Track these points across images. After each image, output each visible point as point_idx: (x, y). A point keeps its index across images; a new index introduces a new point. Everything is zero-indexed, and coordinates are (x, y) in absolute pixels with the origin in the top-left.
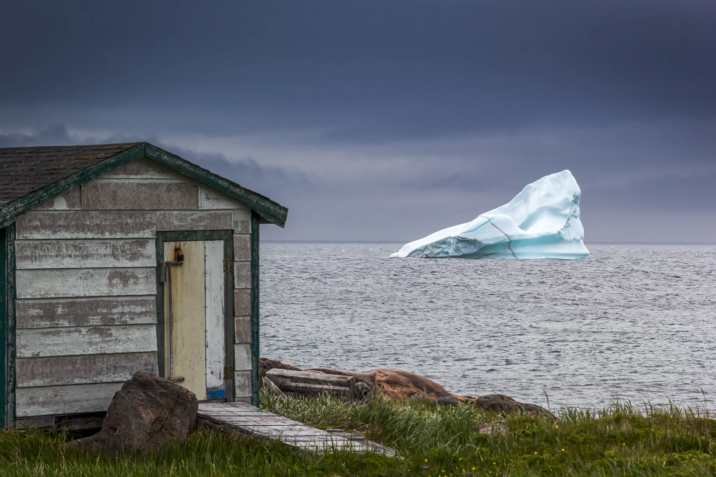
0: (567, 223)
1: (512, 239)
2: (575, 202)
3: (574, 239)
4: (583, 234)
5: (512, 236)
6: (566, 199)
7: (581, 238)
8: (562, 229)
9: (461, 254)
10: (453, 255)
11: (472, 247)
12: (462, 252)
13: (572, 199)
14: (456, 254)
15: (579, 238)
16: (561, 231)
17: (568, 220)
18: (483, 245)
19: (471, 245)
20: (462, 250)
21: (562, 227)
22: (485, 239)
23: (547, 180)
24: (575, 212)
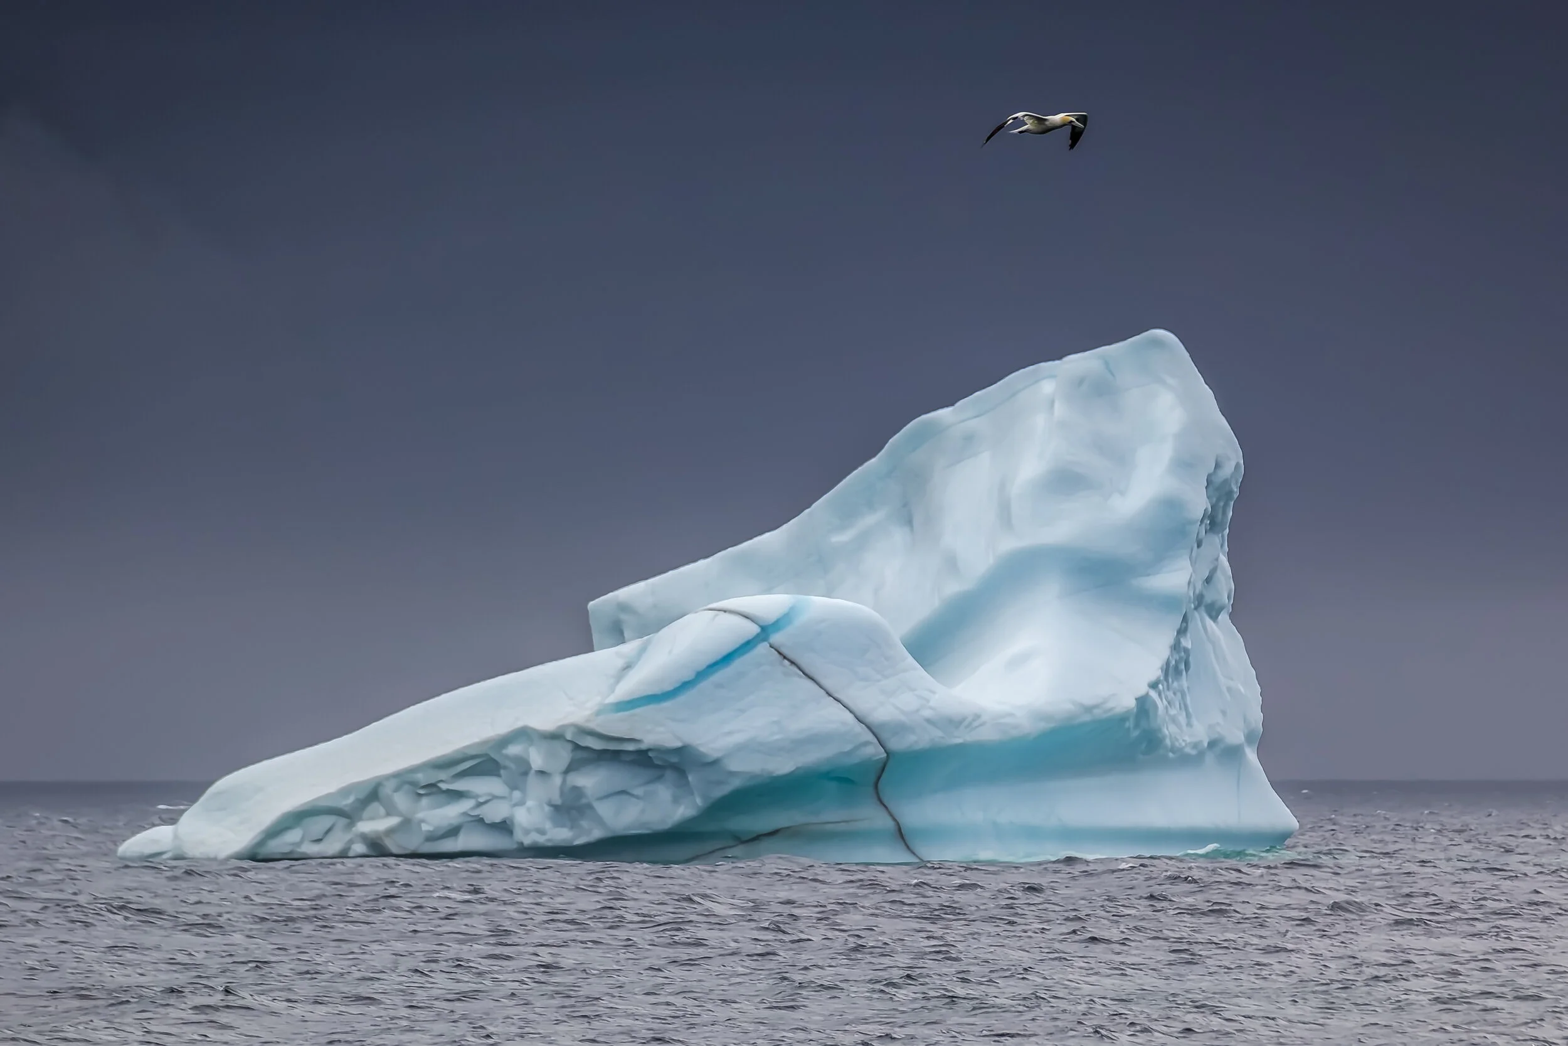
0: (1176, 647)
1: (897, 744)
2: (1212, 522)
3: (1212, 744)
4: (1257, 717)
5: (901, 728)
6: (1170, 505)
7: (1249, 738)
8: (1154, 685)
9: (597, 834)
10: (541, 840)
11: (663, 792)
12: (600, 821)
13: (1199, 503)
14: (561, 835)
15: (1235, 736)
16: (1153, 694)
17: (1182, 632)
18: (736, 783)
19: (659, 778)
20: (604, 809)
21: (1154, 671)
22: (741, 748)
23: (1048, 387)
24: (1208, 580)
